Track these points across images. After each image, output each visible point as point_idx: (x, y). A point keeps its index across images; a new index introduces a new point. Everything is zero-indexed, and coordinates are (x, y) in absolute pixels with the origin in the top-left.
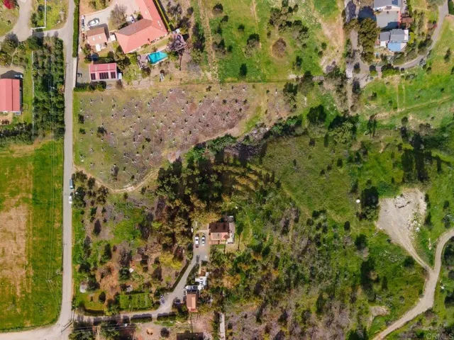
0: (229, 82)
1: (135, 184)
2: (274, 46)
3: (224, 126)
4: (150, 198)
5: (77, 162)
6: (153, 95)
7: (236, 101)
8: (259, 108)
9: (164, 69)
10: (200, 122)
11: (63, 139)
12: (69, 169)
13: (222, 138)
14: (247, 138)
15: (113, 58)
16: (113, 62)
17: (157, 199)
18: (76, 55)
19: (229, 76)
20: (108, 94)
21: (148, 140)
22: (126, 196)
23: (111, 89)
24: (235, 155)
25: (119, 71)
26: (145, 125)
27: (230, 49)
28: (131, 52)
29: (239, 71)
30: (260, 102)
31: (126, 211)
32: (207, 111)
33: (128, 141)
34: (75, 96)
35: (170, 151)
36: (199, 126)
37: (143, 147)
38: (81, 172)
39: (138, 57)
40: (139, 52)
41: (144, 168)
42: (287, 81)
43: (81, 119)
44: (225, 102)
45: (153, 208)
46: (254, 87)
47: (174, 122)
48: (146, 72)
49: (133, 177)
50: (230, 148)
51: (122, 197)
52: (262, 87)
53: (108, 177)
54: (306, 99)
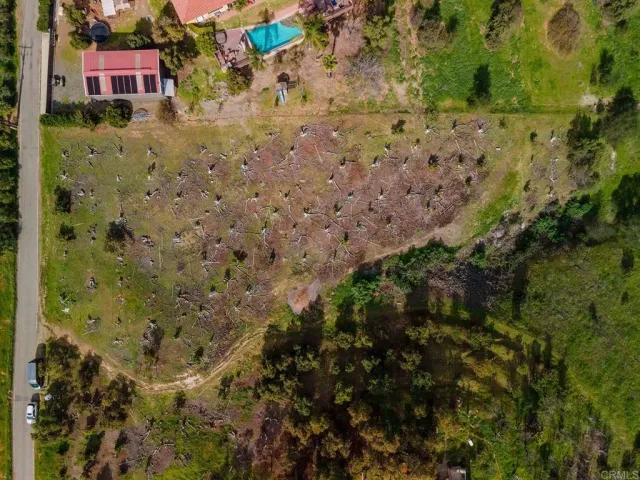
0: (446, 111)
1: (204, 370)
2: (552, 22)
3: (427, 219)
4: (243, 402)
5: (52, 314)
6: (257, 140)
7: (461, 159)
8: (511, 178)
9: (288, 72)
10: (371, 210)
11: (15, 251)
12: (31, 333)
13: (421, 250)
14: (479, 249)
15: (149, 37)
16: (152, 46)
17: (259, 409)
18: (48, 23)
19: (448, 93)
20: (136, 134)
21: (241, 256)
22: (181, 400)
23: (144, 124)
24: (455, 296)
25: (166, 73)
26: (233, 217)
27: (453, 25)
28: (200, 19)
29: (471, 83)
30: (515, 160)
31: (180, 441)
32: (390, 181)
33: (188, 258)
34: (46, 137)
35: (295, 282)
36: (369, 220)
37: (228, 274)
38: (64, 339)
39: (220, 37)
40: (221, 22)
41: (228, 327)
42: (579, 110)
43: (64, 200)
44: (433, 160)
45: (249, 433)
46: (502, 124)
47: (306, 210)
48: (240, 79)
49: (200, 353)
50: (440, 274)
51: (170, 402)
52: (520, 126)
53: (136, 354)
54: (614, 155)
